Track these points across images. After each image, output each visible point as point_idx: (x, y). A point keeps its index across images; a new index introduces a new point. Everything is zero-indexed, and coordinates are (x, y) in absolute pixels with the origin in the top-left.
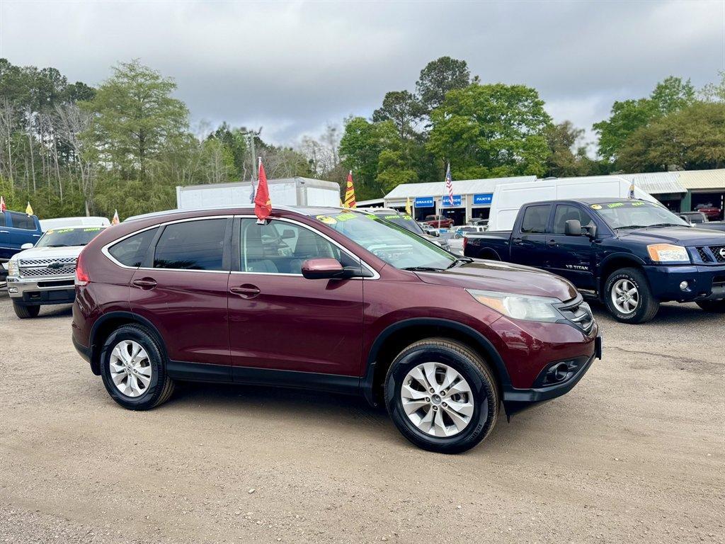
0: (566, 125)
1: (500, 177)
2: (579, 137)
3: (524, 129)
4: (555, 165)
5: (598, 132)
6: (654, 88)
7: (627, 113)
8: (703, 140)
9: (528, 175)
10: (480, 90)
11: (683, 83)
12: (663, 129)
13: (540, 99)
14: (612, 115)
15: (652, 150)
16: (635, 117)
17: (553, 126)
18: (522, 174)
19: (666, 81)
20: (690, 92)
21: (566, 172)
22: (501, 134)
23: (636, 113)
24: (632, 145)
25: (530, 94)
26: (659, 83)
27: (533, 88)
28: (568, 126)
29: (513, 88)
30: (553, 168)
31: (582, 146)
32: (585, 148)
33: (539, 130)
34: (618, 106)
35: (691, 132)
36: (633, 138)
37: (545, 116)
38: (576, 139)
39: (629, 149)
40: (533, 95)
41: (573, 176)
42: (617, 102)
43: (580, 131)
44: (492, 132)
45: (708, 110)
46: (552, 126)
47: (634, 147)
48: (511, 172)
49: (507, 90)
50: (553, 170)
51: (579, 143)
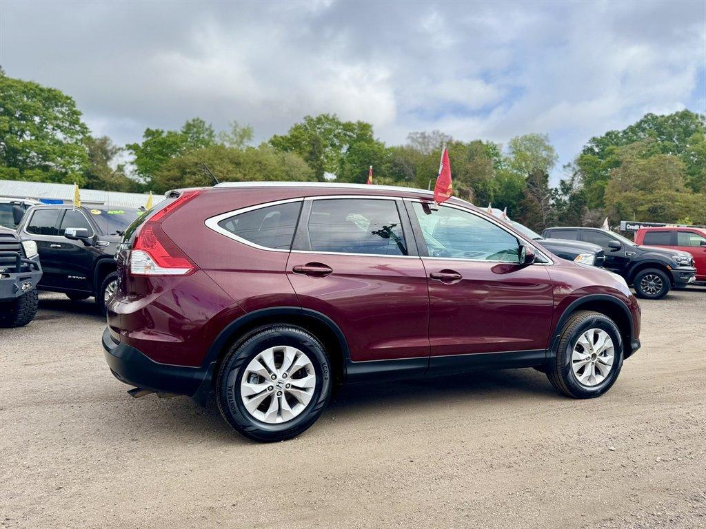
0: (105, 141)
1: (34, 181)
2: (118, 154)
3: (59, 135)
4: (97, 178)
5: (131, 153)
6: (184, 124)
7: (162, 141)
8: (228, 176)
9: (67, 183)
10: (10, 83)
11: (207, 126)
12: (196, 161)
13: (77, 108)
14: (144, 140)
15: (188, 178)
16: (170, 146)
17: (92, 139)
18: (60, 182)
19: (194, 121)
20: (211, 135)
21: (108, 186)
22: (32, 135)
23: (170, 143)
24: (169, 171)
25: (68, 101)
26: (187, 122)
27: (69, 96)
28: (108, 142)
29: (50, 90)
30: (95, 181)
31: (121, 163)
32: (124, 166)
33: (77, 140)
34: (149, 133)
35: (218, 168)
36: (169, 165)
37: (83, 126)
38: (115, 156)
39: (166, 173)
40: (70, 103)
41: (114, 191)
42: (148, 130)
43: (119, 149)
44: (23, 131)
45: (229, 153)
46: (89, 138)
47: (172, 172)
48: (47, 178)
49: (42, 90)
50: (92, 182)
51: (117, 160)
